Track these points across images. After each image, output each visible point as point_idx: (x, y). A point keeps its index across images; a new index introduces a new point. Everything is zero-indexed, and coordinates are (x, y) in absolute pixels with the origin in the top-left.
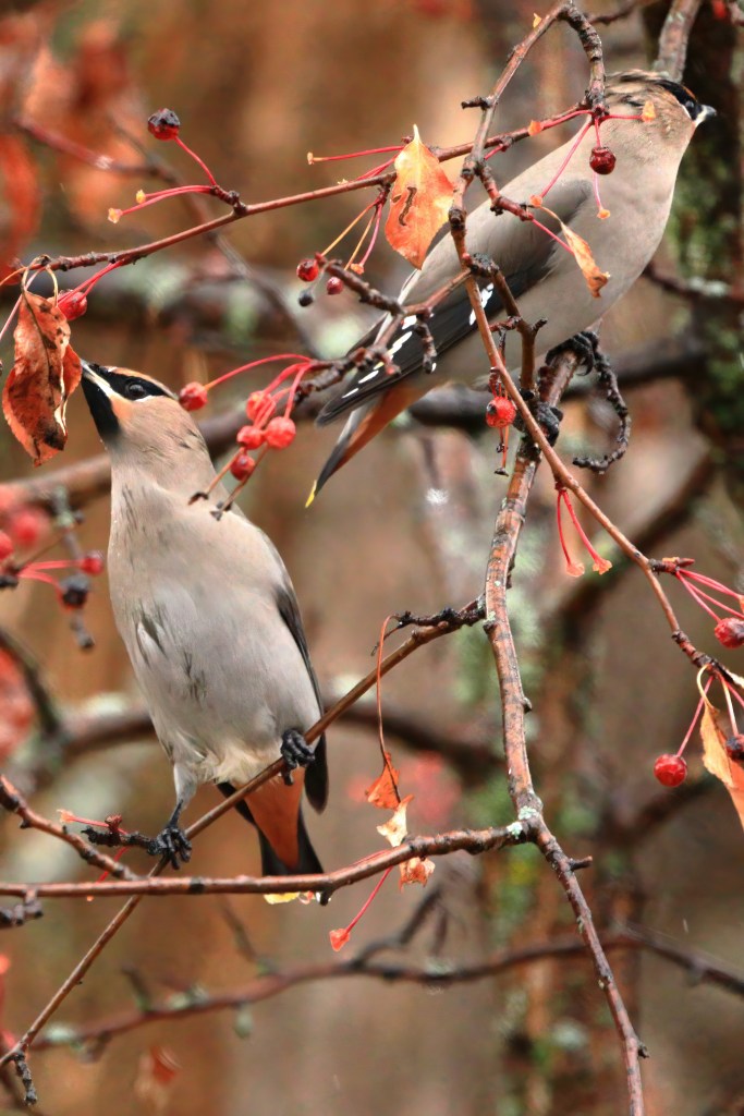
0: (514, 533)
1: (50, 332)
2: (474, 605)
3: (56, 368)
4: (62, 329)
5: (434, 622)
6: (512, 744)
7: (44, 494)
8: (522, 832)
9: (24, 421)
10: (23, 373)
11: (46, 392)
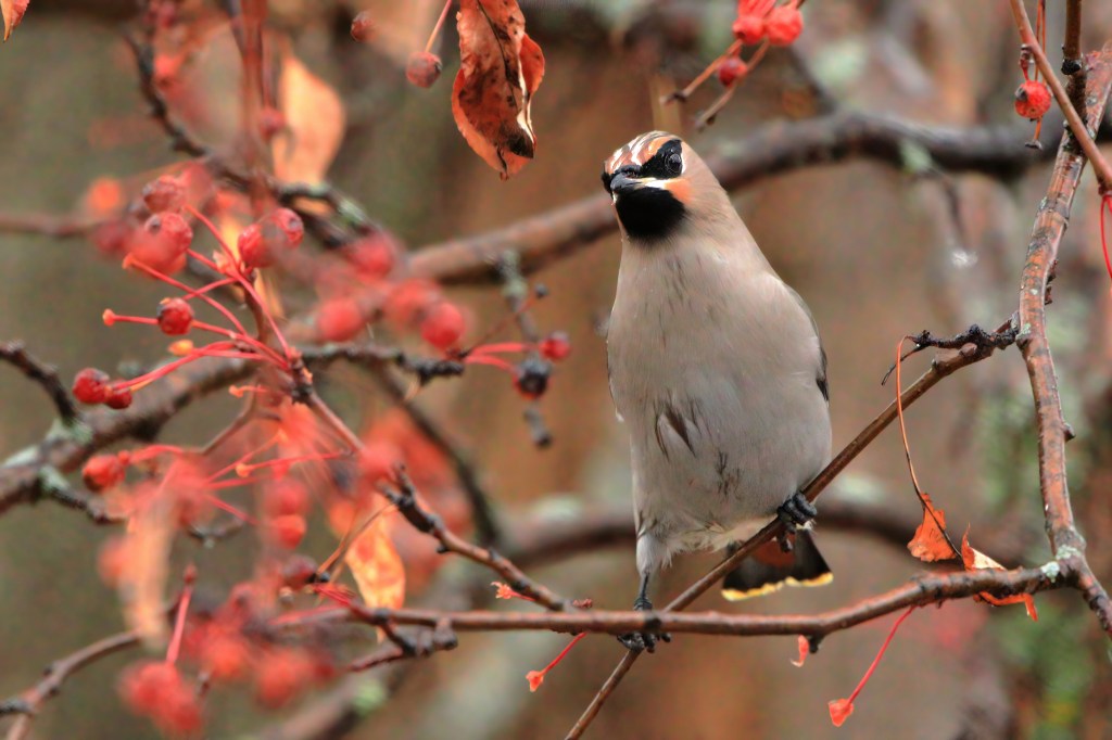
0: (1055, 237)
1: (502, 21)
2: (1008, 325)
3: (512, 62)
4: (514, 17)
5: (958, 344)
6: (1051, 476)
7: (490, 257)
8: (1059, 574)
9: (482, 129)
10: (474, 73)
11: (504, 90)
